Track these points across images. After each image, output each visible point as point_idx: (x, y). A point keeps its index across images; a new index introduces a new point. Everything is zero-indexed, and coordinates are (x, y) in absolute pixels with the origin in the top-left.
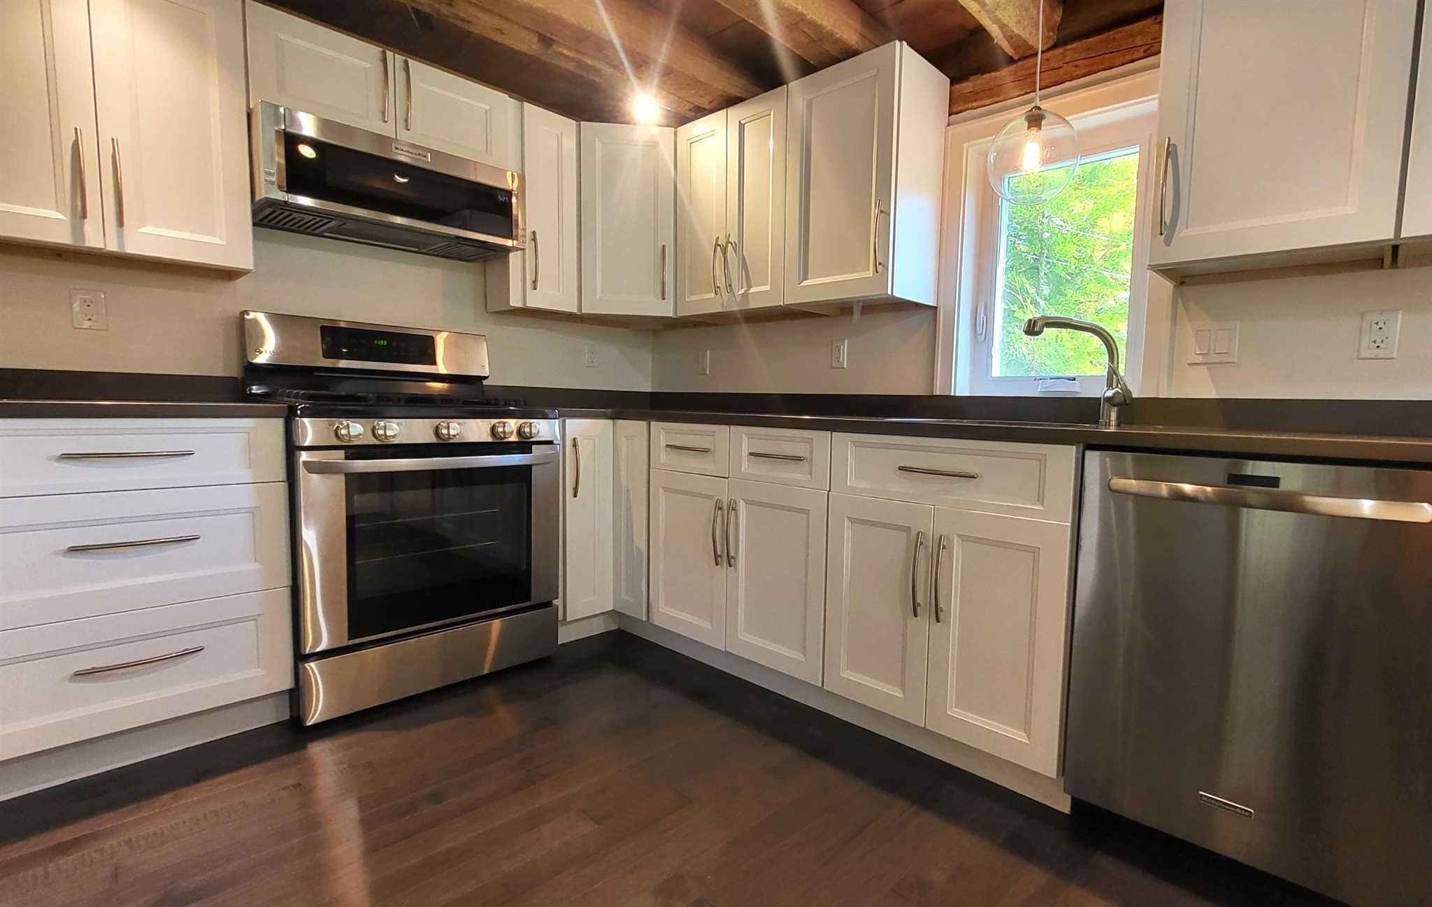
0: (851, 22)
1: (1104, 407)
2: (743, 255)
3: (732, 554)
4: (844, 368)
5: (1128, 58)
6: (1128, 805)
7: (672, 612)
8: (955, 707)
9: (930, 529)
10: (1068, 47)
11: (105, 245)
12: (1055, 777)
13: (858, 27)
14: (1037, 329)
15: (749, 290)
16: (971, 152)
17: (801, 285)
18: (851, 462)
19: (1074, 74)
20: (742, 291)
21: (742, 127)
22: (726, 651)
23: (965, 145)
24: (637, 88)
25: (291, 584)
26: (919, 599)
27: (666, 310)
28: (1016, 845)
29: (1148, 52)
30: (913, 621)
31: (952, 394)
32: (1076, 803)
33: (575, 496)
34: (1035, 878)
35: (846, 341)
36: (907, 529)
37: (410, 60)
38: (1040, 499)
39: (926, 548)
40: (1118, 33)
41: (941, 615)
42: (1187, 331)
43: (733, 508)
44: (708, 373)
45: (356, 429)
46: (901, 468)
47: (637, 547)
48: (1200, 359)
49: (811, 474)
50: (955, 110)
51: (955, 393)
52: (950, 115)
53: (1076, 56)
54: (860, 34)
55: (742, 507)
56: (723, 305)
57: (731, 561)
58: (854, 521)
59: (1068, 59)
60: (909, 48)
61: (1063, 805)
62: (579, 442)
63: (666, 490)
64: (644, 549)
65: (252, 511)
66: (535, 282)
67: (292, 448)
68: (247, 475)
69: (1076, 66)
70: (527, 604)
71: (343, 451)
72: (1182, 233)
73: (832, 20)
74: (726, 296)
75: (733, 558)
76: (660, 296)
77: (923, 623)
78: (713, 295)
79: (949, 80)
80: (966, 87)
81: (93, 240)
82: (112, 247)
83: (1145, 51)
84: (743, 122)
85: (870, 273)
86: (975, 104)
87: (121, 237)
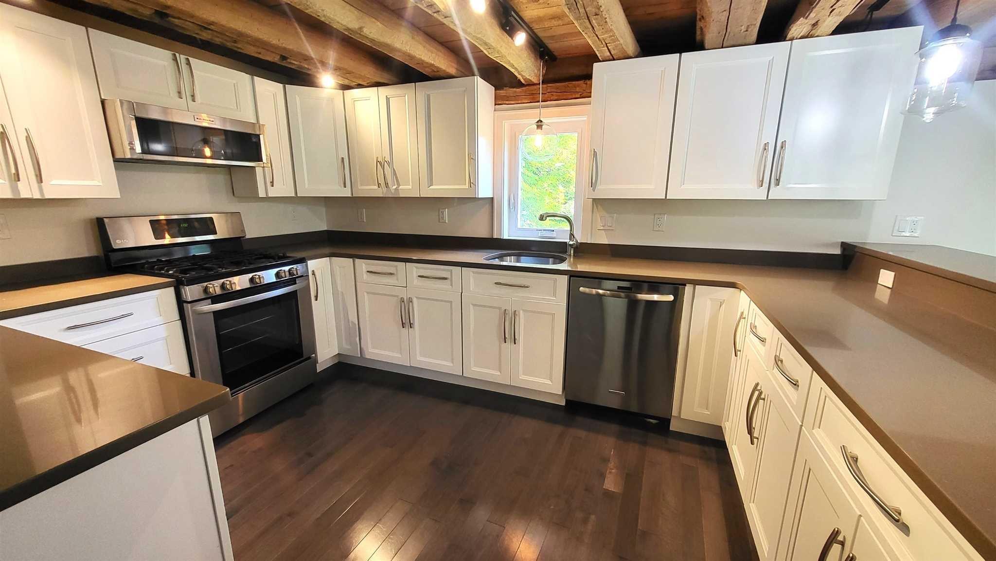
0: (453, 64)
1: (569, 248)
2: (394, 169)
3: (411, 322)
4: (446, 223)
5: (574, 96)
6: (585, 398)
7: (376, 351)
8: (523, 374)
9: (510, 309)
10: (548, 85)
11: (32, 195)
12: (561, 393)
13: (455, 66)
14: (544, 219)
15: (399, 187)
16: (506, 124)
17: (430, 188)
18: (472, 280)
19: (552, 98)
20: (394, 187)
21: (388, 99)
22: (411, 366)
23: (503, 122)
24: (321, 70)
25: (190, 372)
26: (507, 336)
27: (346, 193)
28: (551, 420)
29: (582, 96)
30: (503, 345)
31: (502, 238)
32: (567, 401)
33: (316, 300)
34: (558, 429)
35: (446, 210)
36: (500, 308)
37: (190, 59)
38: (555, 295)
39: (509, 316)
40: (570, 84)
41: (516, 342)
42: (598, 216)
43: (410, 301)
44: (365, 221)
45: (215, 287)
46: (496, 283)
47: (352, 322)
48: (602, 228)
49: (452, 285)
50: (497, 103)
51: (503, 237)
52: (495, 105)
53: (553, 90)
54: (456, 69)
55: (415, 300)
56: (383, 193)
57: (411, 326)
58: (474, 305)
59: (549, 91)
60: (481, 79)
61: (563, 403)
62: (315, 271)
63: (368, 293)
64: (357, 323)
65: (166, 339)
66: (272, 182)
67: (181, 302)
68: (159, 320)
69: (552, 95)
70: (302, 359)
71: (210, 300)
72: (599, 187)
73: (446, 65)
74: (385, 189)
75: (412, 324)
76: (342, 185)
77: (508, 346)
78: (376, 187)
79: (494, 88)
80: (502, 92)
81: (25, 194)
82: (37, 196)
83: (581, 95)
84: (388, 97)
85: (467, 186)
86: (507, 102)
87: (41, 190)
